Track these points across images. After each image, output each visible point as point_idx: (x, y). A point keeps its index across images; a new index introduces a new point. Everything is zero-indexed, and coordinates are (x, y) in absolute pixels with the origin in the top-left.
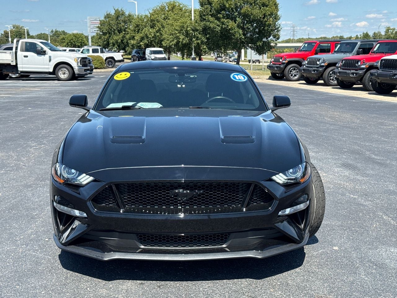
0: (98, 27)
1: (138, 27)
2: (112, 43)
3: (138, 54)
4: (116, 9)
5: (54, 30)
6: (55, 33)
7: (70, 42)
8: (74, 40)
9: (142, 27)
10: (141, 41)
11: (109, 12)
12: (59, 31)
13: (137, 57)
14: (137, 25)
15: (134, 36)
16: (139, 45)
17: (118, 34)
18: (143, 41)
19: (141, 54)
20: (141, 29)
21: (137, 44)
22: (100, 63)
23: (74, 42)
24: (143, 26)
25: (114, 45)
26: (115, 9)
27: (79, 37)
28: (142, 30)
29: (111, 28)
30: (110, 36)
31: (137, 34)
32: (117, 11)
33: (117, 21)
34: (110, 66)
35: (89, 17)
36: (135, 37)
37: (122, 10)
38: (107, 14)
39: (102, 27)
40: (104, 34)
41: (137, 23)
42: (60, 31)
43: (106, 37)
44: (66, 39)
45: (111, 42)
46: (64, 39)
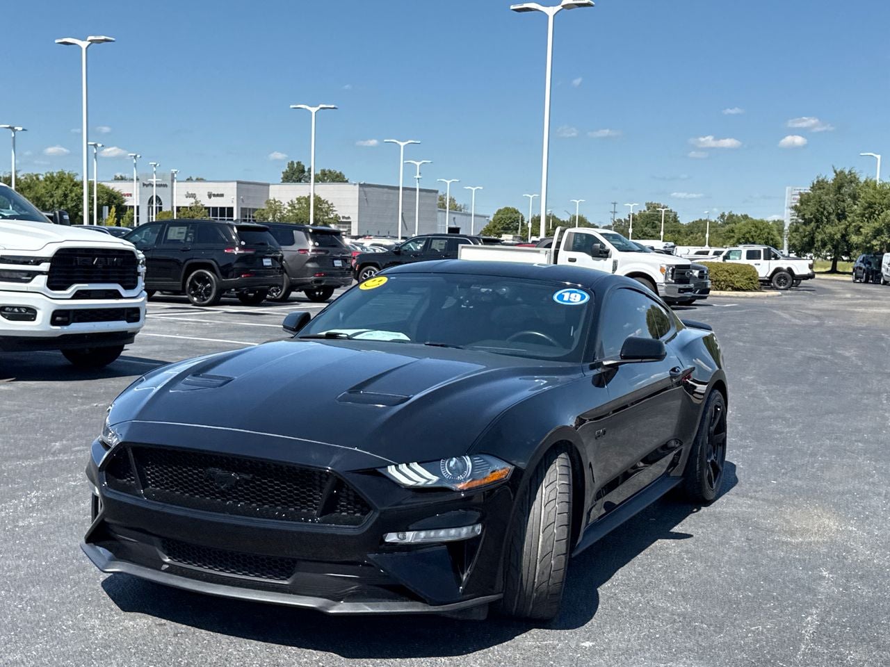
0: (795, 208)
1: (872, 208)
2: (821, 241)
3: (867, 265)
4: (838, 171)
5: (726, 214)
6: (727, 219)
7: (743, 238)
8: (753, 233)
9: (879, 208)
10: (875, 238)
11: (824, 176)
12: (737, 215)
13: (864, 270)
14: (870, 204)
15: (861, 227)
16: (868, 245)
17: (837, 221)
18: (878, 237)
19: (872, 265)
20: (877, 212)
21: (865, 244)
22: (747, 279)
23: (752, 237)
24: (883, 206)
25: (824, 245)
26: (835, 172)
27: (764, 228)
28: (879, 215)
29: (822, 210)
30: (818, 227)
31: (867, 224)
32: (840, 175)
33: (838, 195)
34: (782, 287)
35: (790, 188)
36: (861, 230)
37: (853, 172)
38: (818, 182)
39: (802, 207)
40: (807, 222)
41: (868, 200)
42: (739, 215)
43: (808, 228)
44: (736, 231)
45: (820, 237)
46: (733, 231)
